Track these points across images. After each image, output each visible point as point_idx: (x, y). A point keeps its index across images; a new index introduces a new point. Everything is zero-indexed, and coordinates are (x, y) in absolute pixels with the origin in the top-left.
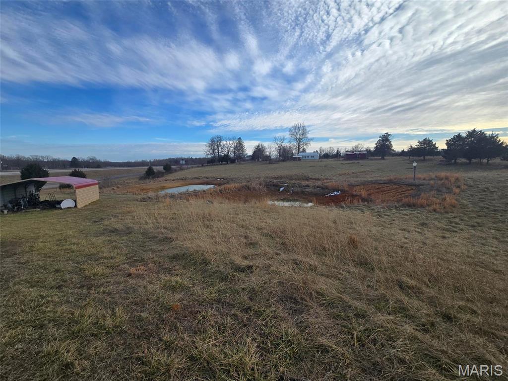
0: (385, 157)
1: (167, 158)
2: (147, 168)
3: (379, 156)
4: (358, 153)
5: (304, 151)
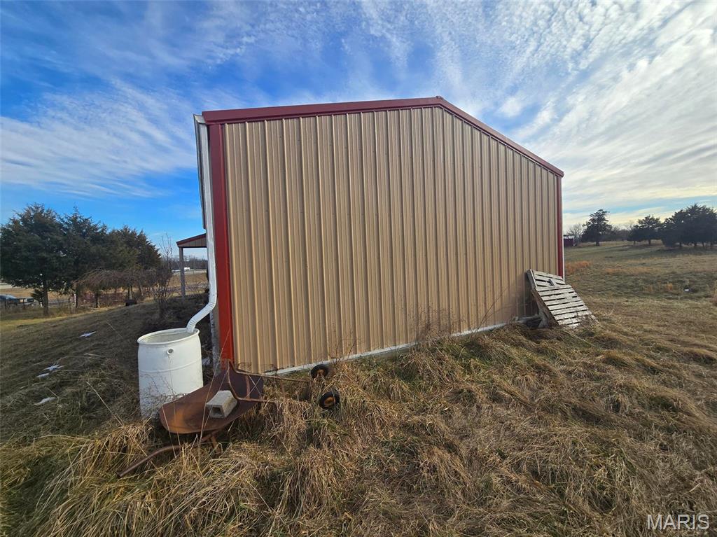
0: (600, 243)
3: (593, 241)
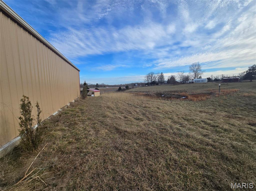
0: (252, 80)
1: (131, 83)
2: (119, 87)
3: (249, 80)
4: (233, 78)
5: (200, 77)
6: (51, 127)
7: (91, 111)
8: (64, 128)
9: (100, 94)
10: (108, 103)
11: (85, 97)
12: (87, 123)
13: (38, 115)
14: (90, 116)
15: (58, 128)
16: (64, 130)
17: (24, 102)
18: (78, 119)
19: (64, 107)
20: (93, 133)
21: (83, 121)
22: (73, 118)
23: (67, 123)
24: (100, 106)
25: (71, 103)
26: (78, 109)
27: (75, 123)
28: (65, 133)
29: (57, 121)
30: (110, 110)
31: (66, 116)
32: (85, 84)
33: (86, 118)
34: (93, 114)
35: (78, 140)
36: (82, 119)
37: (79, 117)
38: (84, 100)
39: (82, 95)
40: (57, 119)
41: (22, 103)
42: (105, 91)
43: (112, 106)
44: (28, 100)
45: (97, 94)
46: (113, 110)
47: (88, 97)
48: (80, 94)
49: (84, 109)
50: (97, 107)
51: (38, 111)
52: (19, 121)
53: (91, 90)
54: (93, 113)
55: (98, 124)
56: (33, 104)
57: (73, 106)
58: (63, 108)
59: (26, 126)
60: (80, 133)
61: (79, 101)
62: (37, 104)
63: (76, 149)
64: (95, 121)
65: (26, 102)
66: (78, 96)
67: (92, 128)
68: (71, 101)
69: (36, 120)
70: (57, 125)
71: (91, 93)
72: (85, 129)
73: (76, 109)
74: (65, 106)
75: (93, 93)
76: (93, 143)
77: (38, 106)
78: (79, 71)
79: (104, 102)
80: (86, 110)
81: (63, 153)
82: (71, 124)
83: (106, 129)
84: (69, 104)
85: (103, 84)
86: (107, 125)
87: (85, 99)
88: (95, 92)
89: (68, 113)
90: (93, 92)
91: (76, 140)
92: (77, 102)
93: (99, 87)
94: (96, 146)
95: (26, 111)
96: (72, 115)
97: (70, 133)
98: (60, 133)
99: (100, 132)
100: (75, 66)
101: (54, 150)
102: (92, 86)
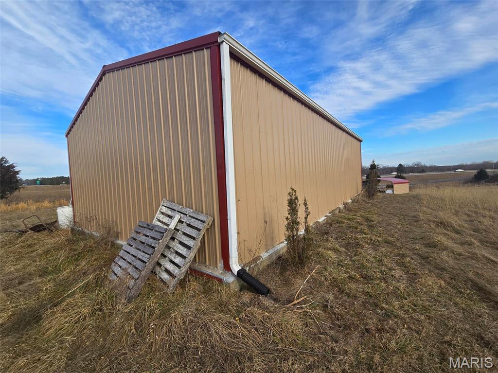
2: (477, 170)
6: (319, 241)
7: (390, 225)
8: (338, 247)
9: (410, 188)
10: (441, 214)
11: (373, 195)
12: (383, 249)
13: (306, 218)
14: (389, 235)
15: (329, 245)
16: (338, 251)
17: (291, 196)
18: (363, 238)
19: (334, 210)
20: (401, 276)
21: (373, 244)
22: (351, 232)
23: (343, 240)
24: (414, 217)
25: (345, 204)
26: (360, 218)
27: (358, 244)
28: (341, 258)
29: (327, 233)
30: (449, 233)
31: (339, 226)
32: (373, 167)
33: (380, 239)
34: (397, 234)
35: (367, 278)
36: (371, 240)
37: (365, 234)
38: (371, 201)
39: (366, 191)
40: (325, 230)
41: (289, 198)
42: (425, 182)
43: (455, 221)
44: (295, 194)
45: (401, 189)
46: (460, 233)
47: (379, 194)
48: (363, 188)
49: (373, 218)
50: (405, 220)
51: (306, 212)
52: (286, 222)
53: (383, 180)
54: (396, 230)
55: (412, 259)
56: (301, 201)
57: (350, 211)
58: (332, 212)
59: (292, 231)
60: (369, 265)
61: (362, 201)
62: (305, 201)
63: (365, 296)
64: (403, 250)
65: (293, 197)
66: (358, 192)
67: (398, 264)
68: (345, 201)
69: (303, 224)
70: (327, 240)
71: (385, 187)
72: (379, 261)
73: (355, 217)
74: (336, 209)
75: (391, 187)
76: (403, 297)
77: (305, 204)
78: (361, 141)
79: (425, 209)
80: (379, 222)
81: (341, 291)
82: (349, 243)
83: (439, 277)
84: (342, 206)
85: (418, 164)
86: (443, 269)
87: (372, 197)
88: (395, 184)
89: (342, 222)
90: (390, 184)
91: (363, 277)
92: (357, 203)
93: (406, 173)
94: (414, 309)
95: (293, 210)
96: (349, 227)
97: (350, 260)
98: (332, 255)
99: (420, 280)
100: (353, 133)
101: (326, 279)
102: (388, 171)
